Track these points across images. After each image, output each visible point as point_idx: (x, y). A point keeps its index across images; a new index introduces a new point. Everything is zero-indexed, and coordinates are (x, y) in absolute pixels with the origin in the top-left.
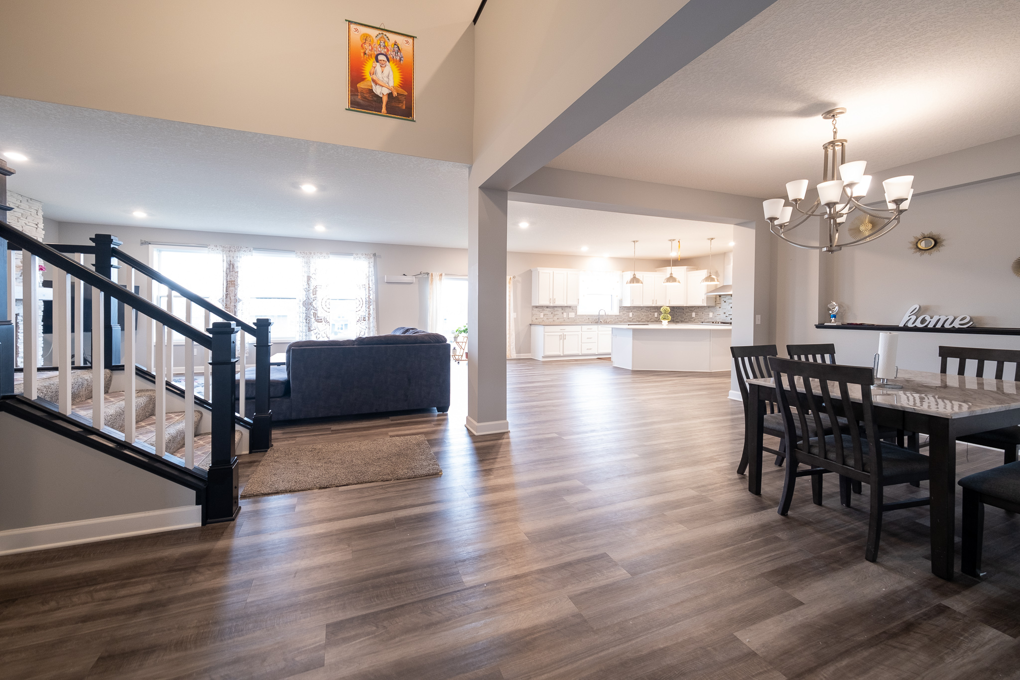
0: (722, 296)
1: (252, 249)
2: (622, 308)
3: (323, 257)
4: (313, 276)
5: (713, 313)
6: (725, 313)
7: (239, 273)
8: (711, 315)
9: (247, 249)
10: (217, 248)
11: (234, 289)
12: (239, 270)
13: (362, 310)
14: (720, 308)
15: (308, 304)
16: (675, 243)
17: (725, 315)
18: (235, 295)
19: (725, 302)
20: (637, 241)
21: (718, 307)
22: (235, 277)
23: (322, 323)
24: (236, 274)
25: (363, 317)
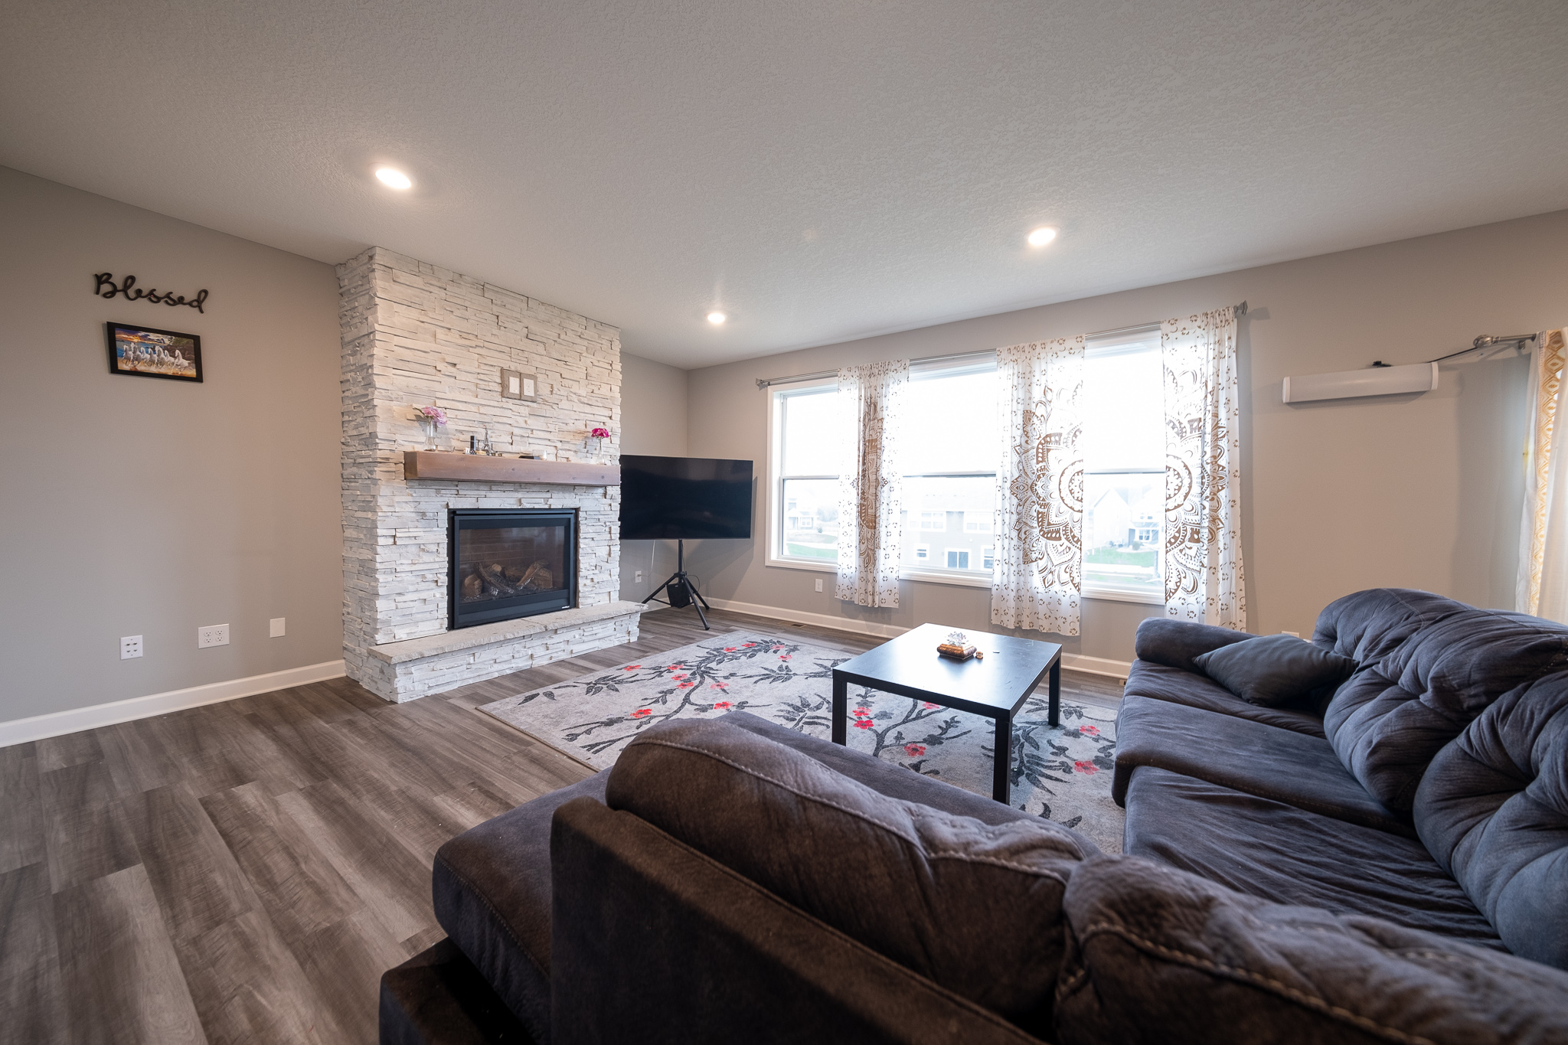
1: (908, 364)
3: (1067, 352)
4: (1040, 410)
9: (900, 365)
10: (851, 373)
11: (875, 457)
12: (885, 415)
13: (1187, 505)
15: (1024, 490)
18: (878, 471)
22: (878, 430)
23: (1061, 542)
24: (880, 425)
25: (1189, 528)
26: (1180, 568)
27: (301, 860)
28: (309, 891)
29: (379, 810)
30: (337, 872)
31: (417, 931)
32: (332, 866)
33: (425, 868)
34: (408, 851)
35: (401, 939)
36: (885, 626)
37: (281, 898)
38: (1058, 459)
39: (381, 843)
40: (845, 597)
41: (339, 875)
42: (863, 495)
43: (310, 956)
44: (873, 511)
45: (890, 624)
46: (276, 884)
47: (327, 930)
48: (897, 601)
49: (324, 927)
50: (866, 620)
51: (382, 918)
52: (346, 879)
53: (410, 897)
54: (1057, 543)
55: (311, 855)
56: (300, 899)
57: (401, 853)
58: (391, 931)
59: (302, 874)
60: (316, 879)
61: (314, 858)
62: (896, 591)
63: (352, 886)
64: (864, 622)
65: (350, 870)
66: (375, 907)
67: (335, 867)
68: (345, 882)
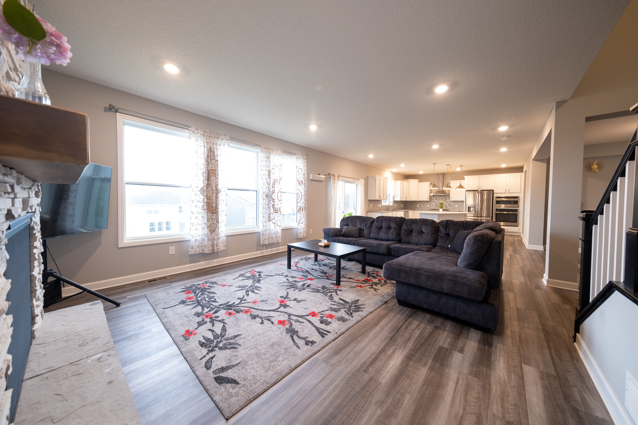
0: (434, 196)
1: (229, 138)
2: (395, 202)
3: (278, 154)
4: (273, 171)
5: (430, 205)
6: (436, 205)
7: (218, 161)
8: (428, 206)
9: (224, 137)
10: (197, 131)
11: (215, 179)
12: (219, 158)
13: (301, 202)
14: (433, 202)
15: (269, 196)
16: (449, 166)
17: (436, 206)
18: (217, 185)
19: (436, 199)
20: (436, 164)
21: (432, 202)
22: (216, 166)
23: (278, 214)
24: (217, 163)
25: (302, 208)
26: (300, 218)
27: (459, 418)
28: (469, 397)
29: (403, 406)
30: (454, 393)
31: (456, 352)
32: (452, 399)
33: (432, 363)
34: (427, 373)
35: (462, 355)
36: (215, 260)
37: (480, 406)
38: (277, 188)
39: (427, 388)
40: (196, 252)
41: (454, 392)
42: (208, 198)
43: (486, 375)
44: (215, 205)
45: (218, 258)
46: (477, 417)
47: (476, 377)
48: (225, 246)
49: (476, 379)
50: (204, 261)
51: (460, 364)
52: (454, 388)
53: (447, 361)
54: (277, 214)
55: (453, 415)
56: (474, 398)
57: (429, 375)
58: (462, 359)
59: (464, 409)
60: (462, 399)
61: (454, 412)
62: (225, 241)
63: (455, 382)
64: (204, 262)
65: (449, 389)
66: (458, 368)
67: (452, 397)
68: (455, 387)
